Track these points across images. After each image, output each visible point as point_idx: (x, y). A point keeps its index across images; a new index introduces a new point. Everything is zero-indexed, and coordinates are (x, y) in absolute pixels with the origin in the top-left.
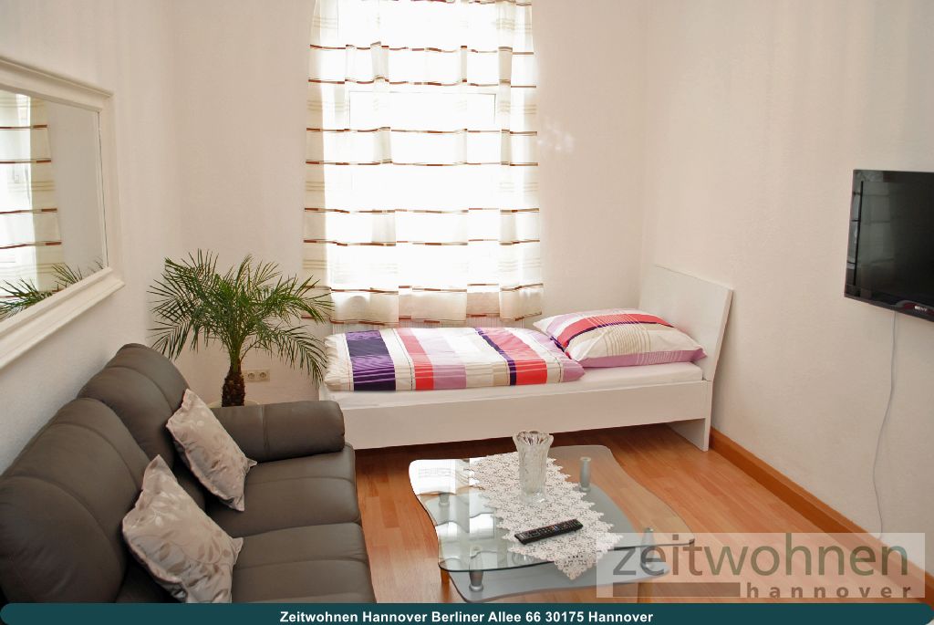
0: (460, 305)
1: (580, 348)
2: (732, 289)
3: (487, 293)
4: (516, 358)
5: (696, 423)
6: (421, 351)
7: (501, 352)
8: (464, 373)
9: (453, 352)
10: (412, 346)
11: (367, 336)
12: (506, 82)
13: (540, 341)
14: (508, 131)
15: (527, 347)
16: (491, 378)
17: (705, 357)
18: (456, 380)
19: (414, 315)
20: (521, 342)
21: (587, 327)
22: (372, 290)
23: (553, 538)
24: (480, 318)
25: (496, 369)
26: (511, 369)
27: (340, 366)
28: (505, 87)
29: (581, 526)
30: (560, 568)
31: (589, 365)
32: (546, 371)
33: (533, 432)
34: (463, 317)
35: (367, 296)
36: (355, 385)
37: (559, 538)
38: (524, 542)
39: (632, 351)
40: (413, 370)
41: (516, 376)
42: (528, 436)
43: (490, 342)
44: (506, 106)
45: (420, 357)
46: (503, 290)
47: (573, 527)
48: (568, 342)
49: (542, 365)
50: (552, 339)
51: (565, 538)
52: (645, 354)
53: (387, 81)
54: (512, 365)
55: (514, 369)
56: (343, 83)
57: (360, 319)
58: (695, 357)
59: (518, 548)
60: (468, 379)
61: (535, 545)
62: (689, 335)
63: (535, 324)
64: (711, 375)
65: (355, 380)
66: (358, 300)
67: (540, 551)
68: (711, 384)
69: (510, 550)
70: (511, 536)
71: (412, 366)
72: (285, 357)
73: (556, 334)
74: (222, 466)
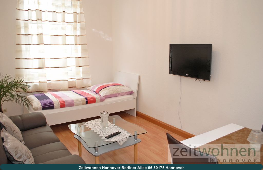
0: (66, 85)
1: (103, 93)
2: (139, 75)
3: (73, 81)
4: (87, 97)
5: (133, 110)
6: (59, 97)
7: (82, 96)
8: (74, 102)
9: (68, 97)
10: (56, 96)
11: (41, 95)
12: (75, 22)
13: (91, 92)
14: (76, 35)
15: (88, 94)
16: (81, 102)
17: (134, 93)
18: (72, 104)
19: (52, 89)
20: (86, 93)
21: (103, 88)
22: (39, 82)
23: (114, 136)
24: (71, 88)
25: (82, 100)
26: (86, 100)
27: (37, 103)
28: (75, 23)
29: (120, 133)
30: (118, 143)
31: (106, 97)
32: (95, 100)
33: (103, 112)
34: (67, 88)
35: (38, 84)
36: (42, 108)
37: (116, 136)
38: (108, 138)
39: (116, 93)
40: (59, 102)
41: (88, 101)
42: (102, 113)
43: (77, 93)
44: (75, 29)
45: (60, 99)
46: (77, 80)
47: (118, 133)
48: (99, 92)
49: (94, 98)
50: (94, 91)
51: (117, 136)
52: (119, 93)
53: (41, 20)
54: (86, 98)
55: (87, 100)
56: (28, 21)
57: (36, 90)
58: (131, 93)
59: (107, 140)
60: (75, 103)
61: (111, 138)
62: (129, 88)
63: (87, 88)
64: (136, 97)
65: (42, 107)
66: (36, 85)
67: (113, 140)
68: (136, 99)
69: (105, 141)
70: (104, 138)
71: (59, 101)
72: (18, 103)
73: (95, 90)
74: (16, 132)
